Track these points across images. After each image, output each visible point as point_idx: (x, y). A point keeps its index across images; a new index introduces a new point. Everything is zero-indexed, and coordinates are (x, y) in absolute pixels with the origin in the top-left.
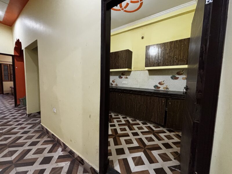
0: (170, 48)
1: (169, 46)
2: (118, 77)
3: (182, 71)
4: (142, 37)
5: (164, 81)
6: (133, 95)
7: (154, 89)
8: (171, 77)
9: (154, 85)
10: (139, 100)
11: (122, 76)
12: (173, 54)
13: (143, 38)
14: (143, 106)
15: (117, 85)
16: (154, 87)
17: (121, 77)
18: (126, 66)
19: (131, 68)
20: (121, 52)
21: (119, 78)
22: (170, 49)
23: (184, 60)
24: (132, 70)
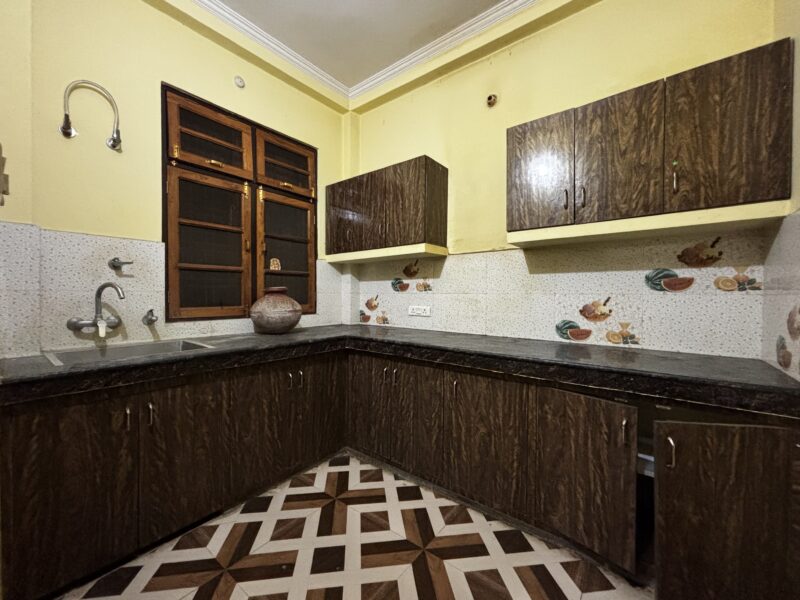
0: (635, 121)
1: (633, 112)
2: (388, 283)
3: (713, 246)
4: (490, 98)
5: (607, 301)
6: (448, 376)
7: (558, 338)
8: (648, 279)
9: (558, 321)
10: (482, 402)
11: (405, 282)
12: (660, 150)
13: (491, 101)
14: (506, 435)
15: (385, 320)
16: (558, 328)
17: (400, 287)
18: (416, 233)
19: (444, 244)
20: (395, 172)
21: (396, 289)
22: (637, 129)
23: (732, 175)
24: (451, 251)
